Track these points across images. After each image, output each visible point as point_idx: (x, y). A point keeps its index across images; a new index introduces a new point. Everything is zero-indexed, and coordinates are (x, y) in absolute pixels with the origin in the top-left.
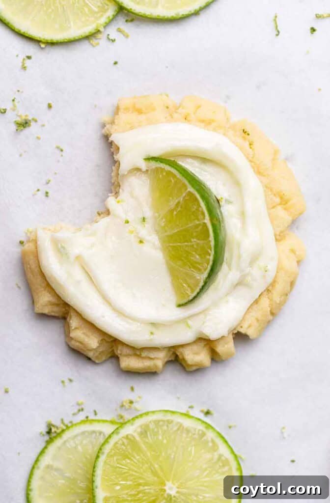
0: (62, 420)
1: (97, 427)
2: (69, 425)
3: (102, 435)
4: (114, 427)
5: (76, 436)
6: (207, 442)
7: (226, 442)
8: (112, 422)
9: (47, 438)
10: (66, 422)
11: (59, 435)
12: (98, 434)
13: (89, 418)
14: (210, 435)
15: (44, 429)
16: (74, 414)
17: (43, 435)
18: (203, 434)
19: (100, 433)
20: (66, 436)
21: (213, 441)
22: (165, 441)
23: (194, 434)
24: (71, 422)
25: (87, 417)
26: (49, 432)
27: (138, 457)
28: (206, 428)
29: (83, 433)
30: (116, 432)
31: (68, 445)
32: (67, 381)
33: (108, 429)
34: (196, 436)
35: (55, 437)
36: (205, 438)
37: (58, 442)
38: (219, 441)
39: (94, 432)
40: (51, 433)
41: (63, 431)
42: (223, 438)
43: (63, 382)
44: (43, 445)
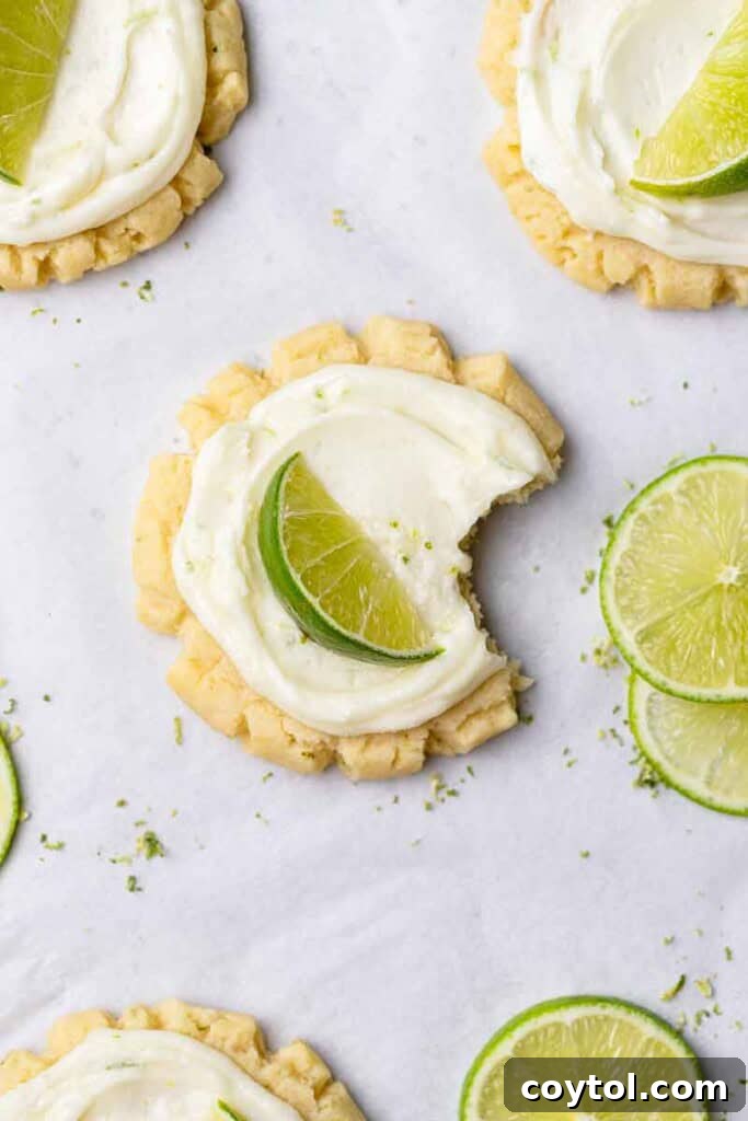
0: (632, 763)
1: (640, 707)
2: (639, 751)
3: (654, 698)
4: (640, 681)
5: (657, 740)
6: (658, 513)
7: (658, 481)
8: (632, 681)
9: (661, 787)
10: (634, 756)
11: (655, 767)
12: (651, 704)
13: (627, 719)
14: (644, 506)
15: (648, 792)
16: (622, 744)
17: (657, 792)
18: (643, 518)
19: (650, 700)
20: (656, 755)
21: (654, 503)
22: (650, 581)
23: (642, 532)
24: (635, 748)
25: (626, 722)
26: (652, 784)
27: (673, 627)
28: (632, 511)
29: (651, 728)
30: (645, 677)
31: (672, 751)
32: (568, 758)
33: (643, 689)
34: (645, 529)
35: (660, 773)
36: (648, 515)
37: (669, 769)
38: (656, 493)
39: (649, 713)
40: (653, 780)
41: (649, 761)
42: (650, 486)
43: (570, 765)
44: (672, 791)
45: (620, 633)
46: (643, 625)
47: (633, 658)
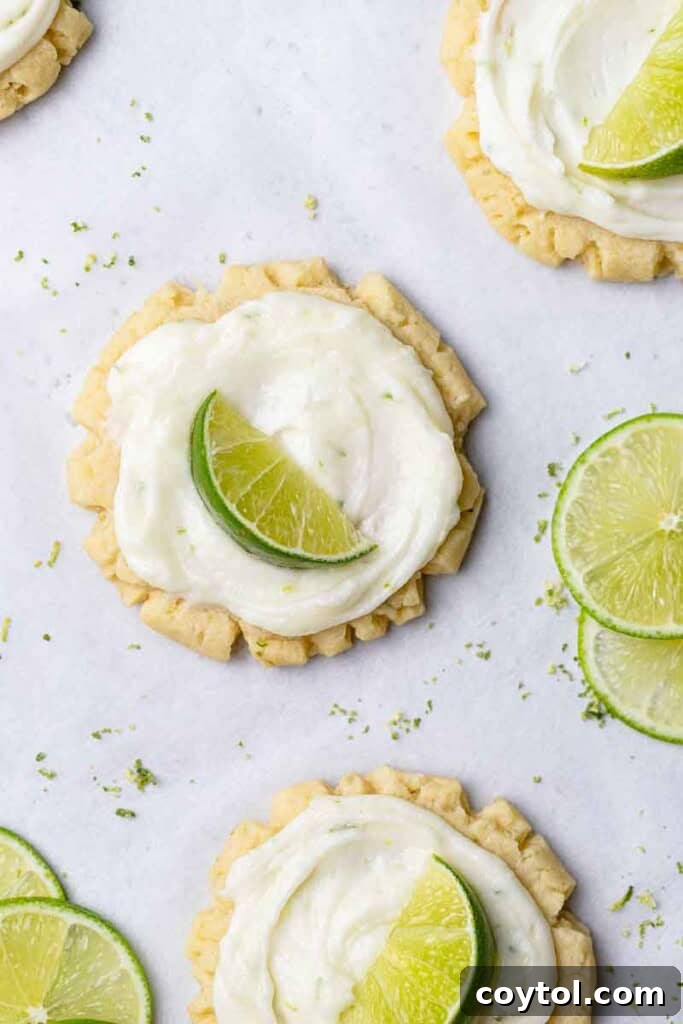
0: (580, 696)
1: (589, 643)
2: (587, 685)
3: (601, 636)
4: (589, 620)
5: (604, 675)
6: (605, 465)
7: (606, 435)
8: (581, 621)
9: (608, 718)
10: (583, 689)
11: (602, 699)
12: (599, 642)
13: (577, 655)
14: (593, 457)
15: (595, 722)
16: (571, 679)
17: (604, 722)
18: (592, 470)
19: (597, 638)
20: (604, 689)
21: (603, 455)
22: (598, 527)
23: (591, 482)
24: (583, 682)
25: (575, 659)
26: (599, 716)
27: (619, 569)
28: (583, 462)
29: (599, 664)
30: (593, 615)
31: (617, 686)
32: (523, 692)
33: (592, 628)
34: (594, 479)
35: (606, 704)
36: (597, 467)
37: (614, 701)
38: (605, 446)
39: (597, 649)
40: (600, 712)
41: (596, 693)
42: (599, 440)
43: (524, 697)
44: (617, 722)
45: (569, 574)
46: (590, 567)
47: (581, 597)
